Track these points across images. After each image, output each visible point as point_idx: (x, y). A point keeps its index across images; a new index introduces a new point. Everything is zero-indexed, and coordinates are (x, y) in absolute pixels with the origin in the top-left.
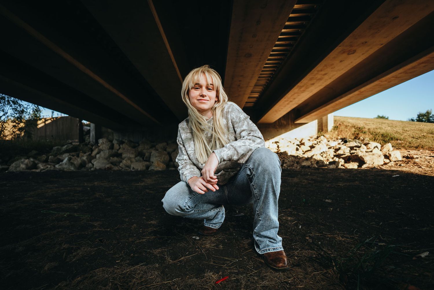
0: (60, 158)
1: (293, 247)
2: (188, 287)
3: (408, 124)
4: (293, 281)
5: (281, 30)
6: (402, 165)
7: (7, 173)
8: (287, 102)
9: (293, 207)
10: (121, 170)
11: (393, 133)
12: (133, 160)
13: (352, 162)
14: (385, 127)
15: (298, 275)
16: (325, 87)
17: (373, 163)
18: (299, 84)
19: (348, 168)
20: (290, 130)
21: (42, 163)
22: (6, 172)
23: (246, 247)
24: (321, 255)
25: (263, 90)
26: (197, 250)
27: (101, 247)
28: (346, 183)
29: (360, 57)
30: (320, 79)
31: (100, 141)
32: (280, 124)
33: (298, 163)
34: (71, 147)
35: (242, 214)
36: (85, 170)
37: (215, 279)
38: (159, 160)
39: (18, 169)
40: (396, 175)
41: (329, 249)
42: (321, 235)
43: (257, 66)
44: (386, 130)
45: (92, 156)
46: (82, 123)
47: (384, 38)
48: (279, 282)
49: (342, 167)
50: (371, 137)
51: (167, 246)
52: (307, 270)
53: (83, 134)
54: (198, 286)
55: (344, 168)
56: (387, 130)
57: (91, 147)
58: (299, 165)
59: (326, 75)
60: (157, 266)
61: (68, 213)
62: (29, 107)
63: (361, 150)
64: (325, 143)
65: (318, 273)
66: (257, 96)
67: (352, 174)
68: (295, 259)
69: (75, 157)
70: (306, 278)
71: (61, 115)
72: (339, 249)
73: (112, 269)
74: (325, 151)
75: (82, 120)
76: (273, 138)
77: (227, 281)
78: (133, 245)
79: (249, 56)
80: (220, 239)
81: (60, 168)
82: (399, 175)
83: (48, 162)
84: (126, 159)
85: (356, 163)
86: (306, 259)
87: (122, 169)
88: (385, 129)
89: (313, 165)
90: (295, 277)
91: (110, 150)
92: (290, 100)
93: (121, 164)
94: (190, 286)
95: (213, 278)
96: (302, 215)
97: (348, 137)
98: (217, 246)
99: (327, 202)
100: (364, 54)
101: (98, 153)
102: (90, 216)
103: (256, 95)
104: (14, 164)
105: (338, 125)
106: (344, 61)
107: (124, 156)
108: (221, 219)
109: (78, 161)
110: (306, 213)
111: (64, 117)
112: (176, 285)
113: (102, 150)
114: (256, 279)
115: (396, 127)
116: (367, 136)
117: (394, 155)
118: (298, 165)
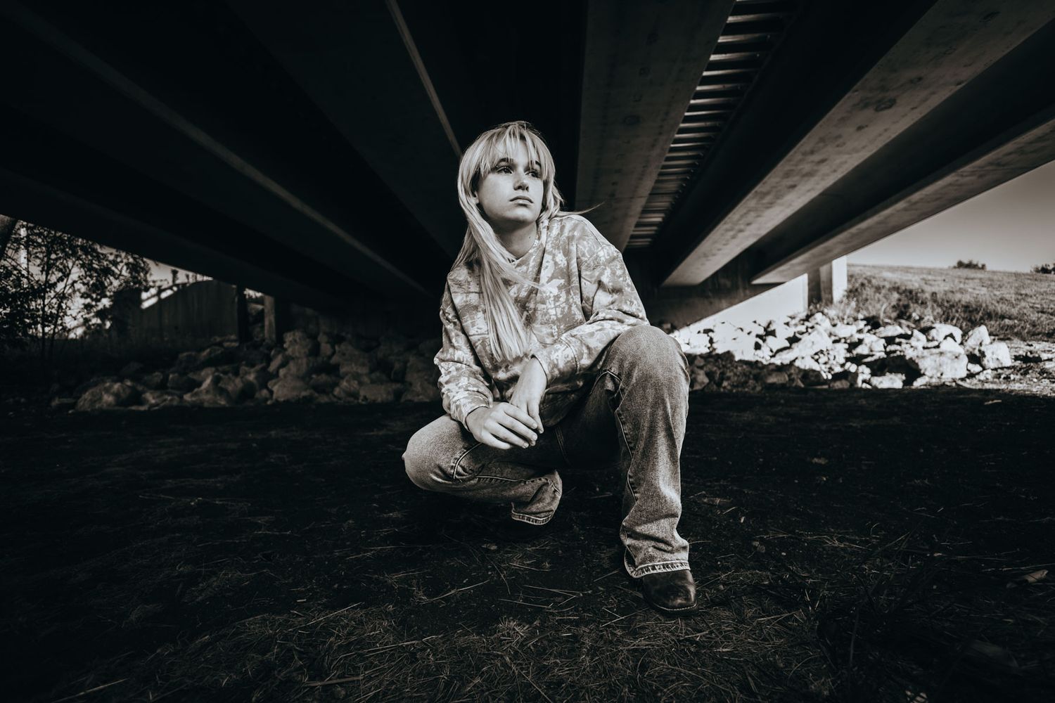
0: (195, 377)
1: (719, 563)
2: (456, 654)
3: (1031, 280)
4: (708, 638)
5: (709, 57)
6: (1012, 377)
7: (72, 413)
8: (731, 233)
9: (735, 476)
10: (337, 402)
11: (993, 302)
12: (366, 379)
13: (891, 372)
14: (974, 289)
15: (720, 626)
16: (822, 194)
17: (942, 374)
18: (759, 188)
19: (880, 386)
20: (741, 301)
21: (152, 391)
22: (70, 412)
23: (606, 566)
24: (783, 581)
25: (673, 205)
26: (490, 573)
27: (265, 571)
28: (869, 421)
29: (906, 115)
30: (810, 174)
31: (289, 337)
32: (717, 286)
33: (757, 378)
34: (219, 352)
35: (609, 494)
36: (252, 404)
37: (522, 637)
38: (426, 377)
39: (97, 406)
40: (993, 400)
41: (805, 568)
42: (791, 537)
43: (653, 146)
44: (975, 296)
45: (269, 373)
46: (245, 295)
47: (965, 66)
48: (673, 640)
49: (865, 386)
50: (938, 313)
51: (419, 565)
52: (744, 613)
53: (247, 321)
54: (479, 652)
55: (869, 387)
56: (978, 294)
57: (266, 351)
58: (760, 383)
59: (825, 164)
60: (391, 609)
61: (201, 499)
62: (119, 260)
63: (913, 344)
64: (825, 331)
65: (769, 620)
66: (659, 220)
67: (887, 400)
68: (718, 590)
69: (230, 375)
70: (738, 632)
71: (196, 278)
72: (828, 568)
73: (285, 616)
74: (825, 350)
75: (245, 290)
76: (700, 320)
77: (550, 641)
78: (340, 565)
79: (634, 120)
80: (548, 548)
81: (194, 402)
82: (999, 401)
83: (167, 388)
84: (347, 378)
85: (900, 375)
86: (744, 590)
87: (339, 401)
88: (975, 292)
89: (793, 382)
90: (712, 629)
91: (310, 358)
92: (737, 228)
93: (337, 391)
94: (462, 651)
95: (517, 632)
96: (750, 492)
97: (882, 315)
98: (538, 564)
99: (816, 463)
100: (916, 108)
101: (283, 365)
102: (250, 505)
103: (657, 218)
104: (87, 393)
105: (857, 285)
106: (867, 126)
107: (343, 370)
108: (550, 504)
109: (235, 385)
110: (761, 489)
111: (203, 282)
112: (429, 650)
113: (293, 359)
114: (619, 634)
115: (1000, 287)
116: (928, 311)
117: (993, 353)
118: (757, 382)
